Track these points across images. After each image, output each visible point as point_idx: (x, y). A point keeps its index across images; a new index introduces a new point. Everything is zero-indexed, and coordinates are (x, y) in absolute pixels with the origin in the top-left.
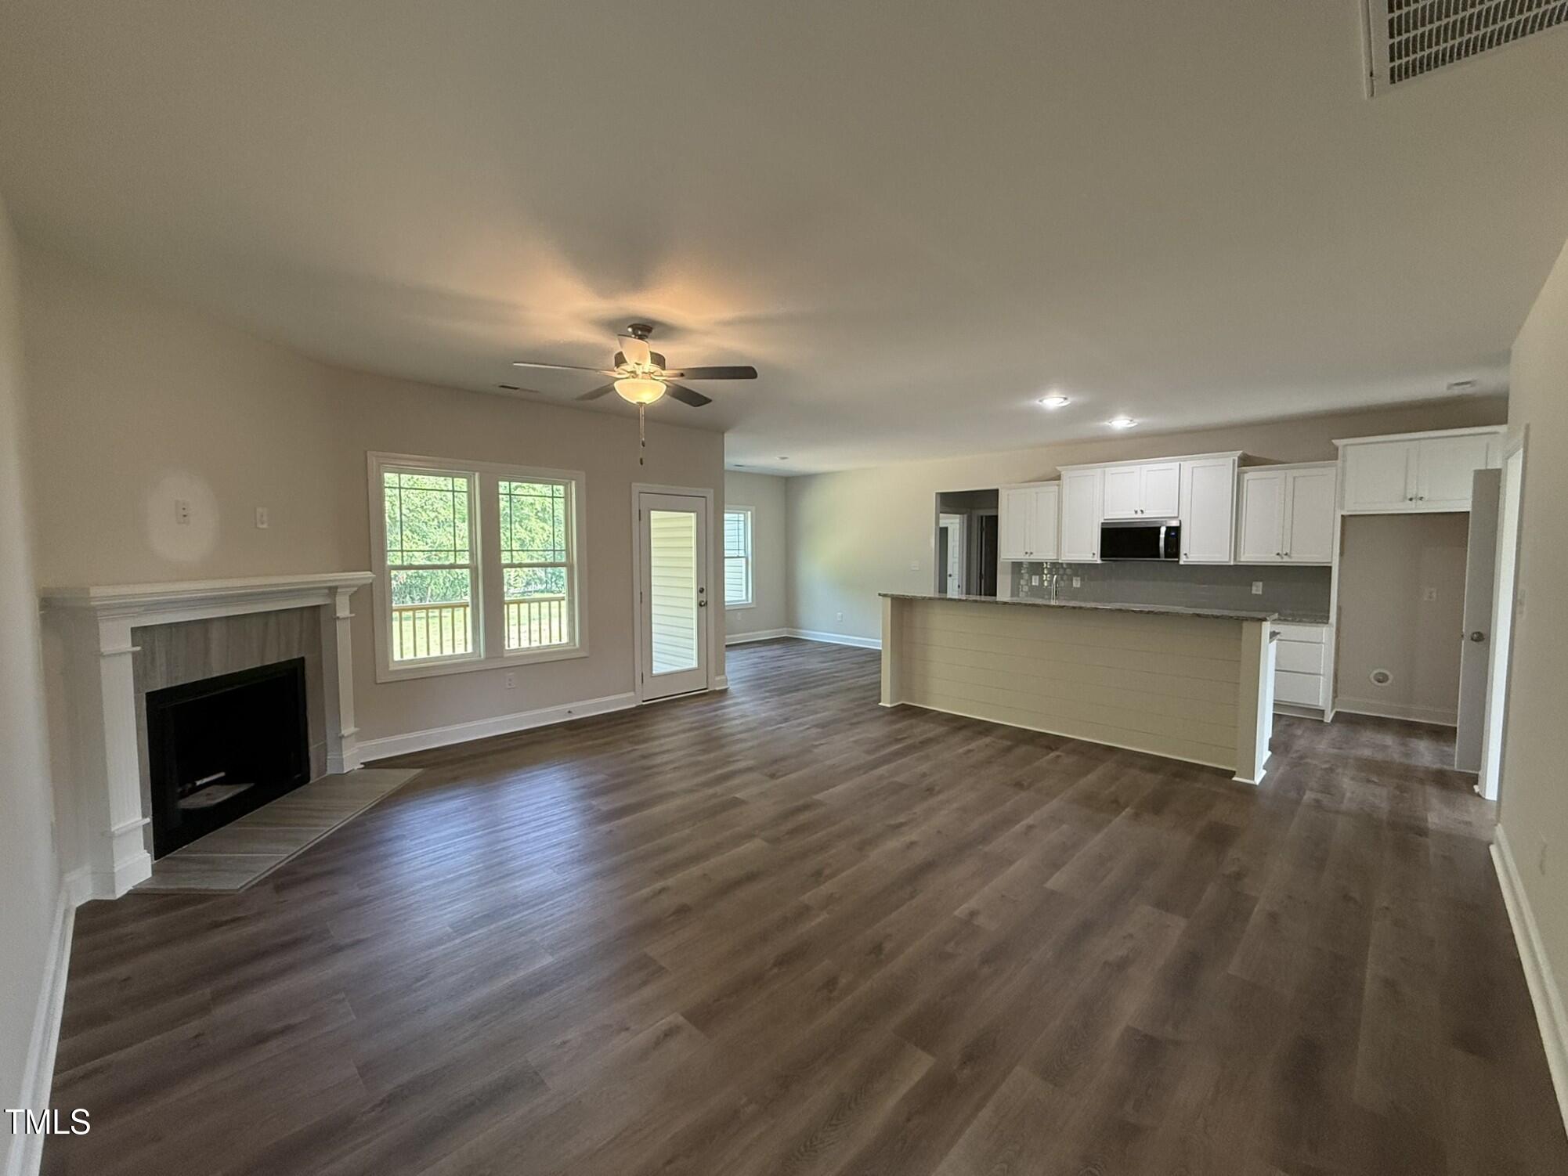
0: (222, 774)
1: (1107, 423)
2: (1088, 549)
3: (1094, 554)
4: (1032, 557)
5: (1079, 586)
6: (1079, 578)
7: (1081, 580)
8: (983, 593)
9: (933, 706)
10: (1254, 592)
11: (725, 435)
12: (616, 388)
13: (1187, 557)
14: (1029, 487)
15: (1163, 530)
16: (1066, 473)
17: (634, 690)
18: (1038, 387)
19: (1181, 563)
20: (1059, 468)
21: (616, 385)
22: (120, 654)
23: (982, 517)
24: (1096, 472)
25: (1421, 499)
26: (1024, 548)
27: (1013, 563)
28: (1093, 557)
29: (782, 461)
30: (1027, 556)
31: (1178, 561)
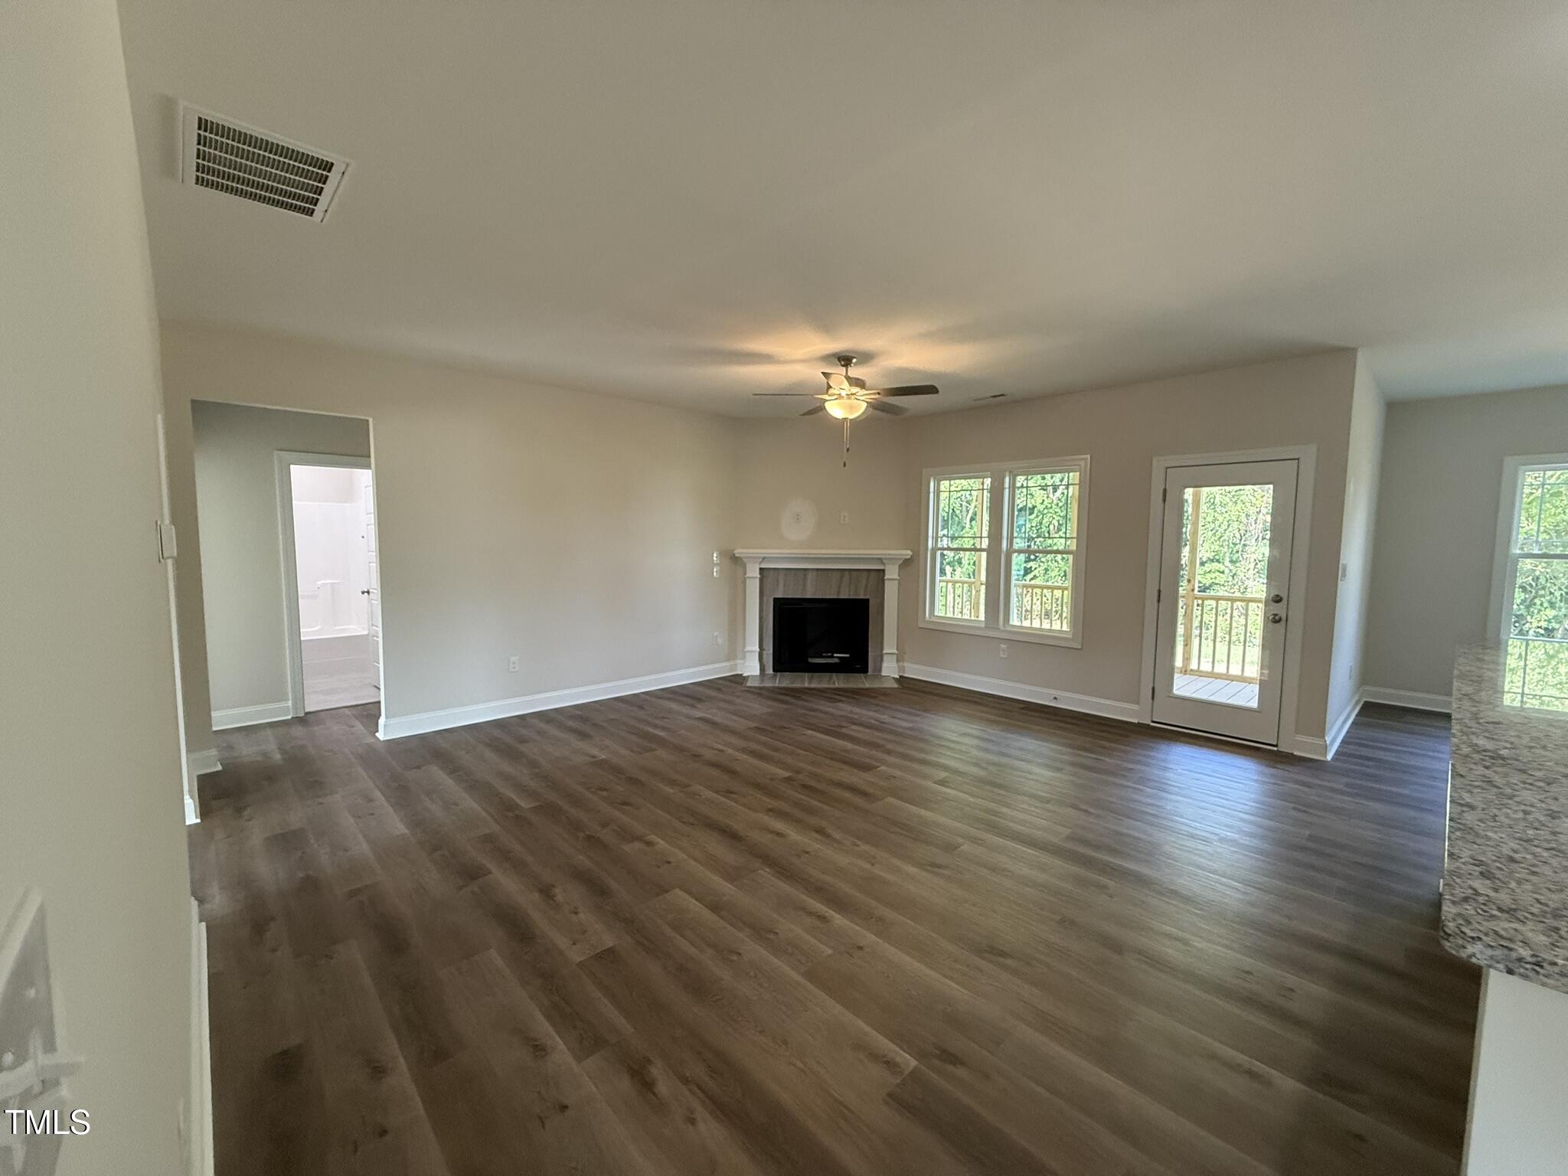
0: (848, 655)
12: (827, 407)
17: (1139, 704)
21: (827, 405)
22: (753, 578)
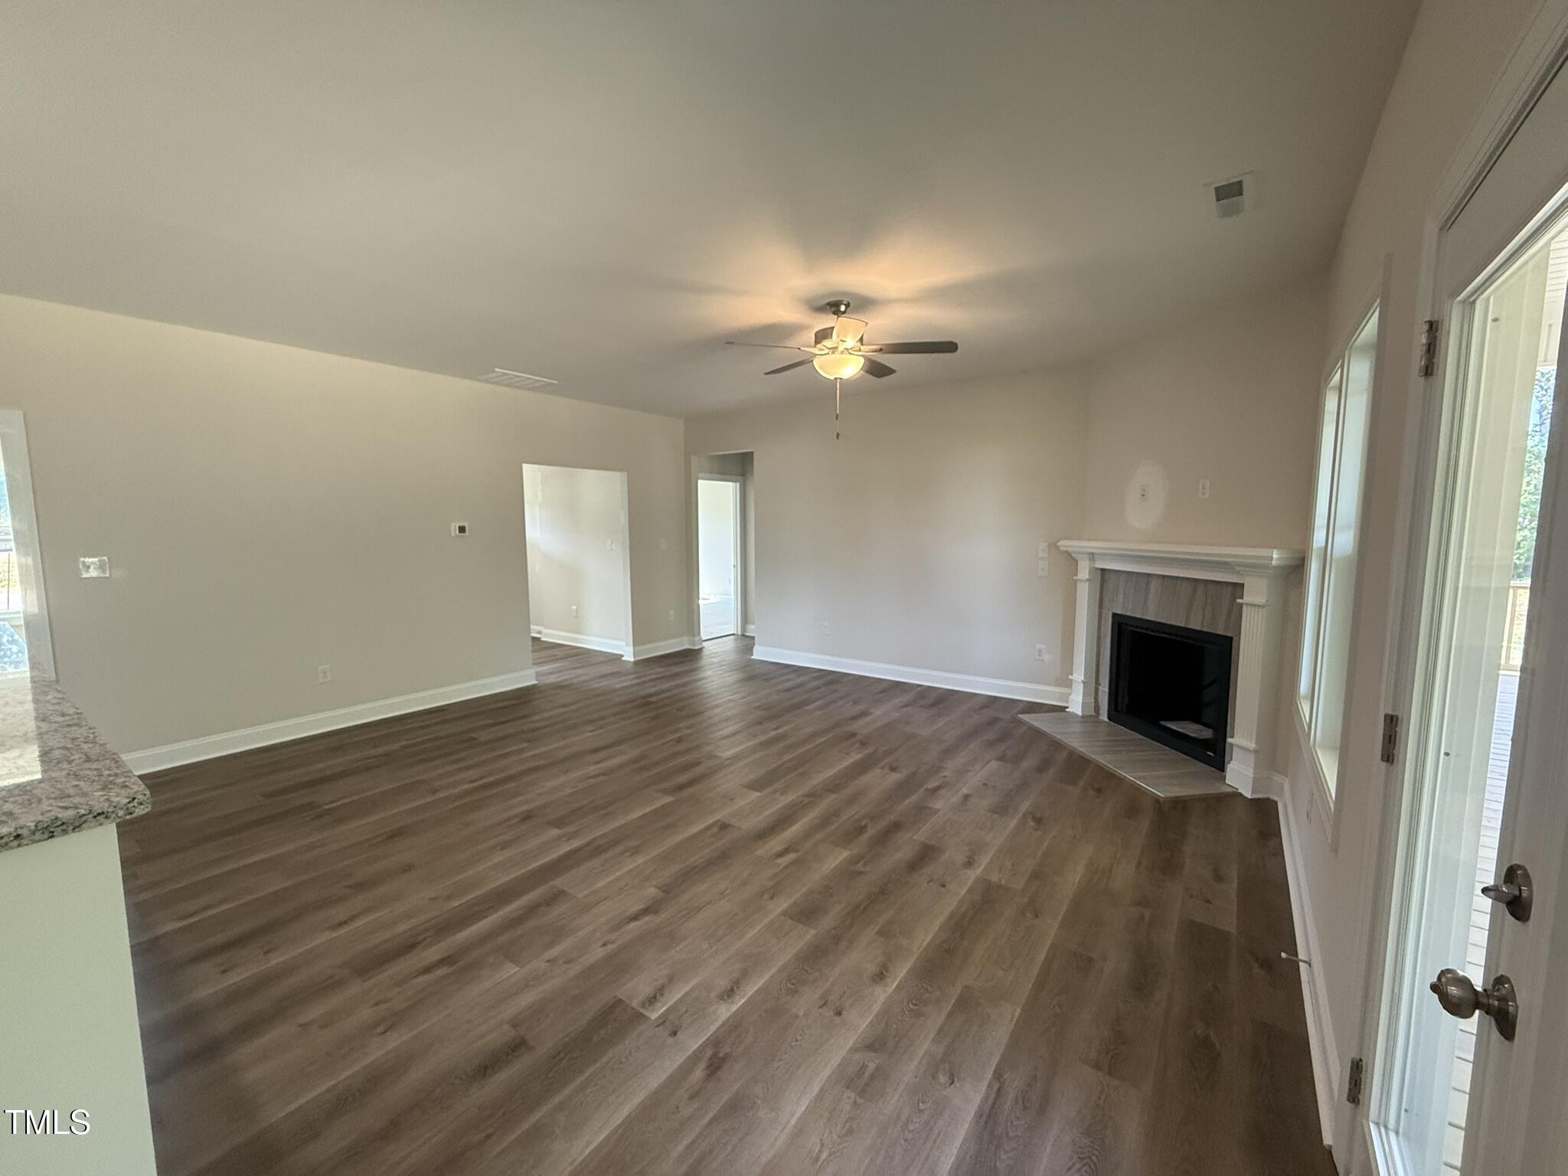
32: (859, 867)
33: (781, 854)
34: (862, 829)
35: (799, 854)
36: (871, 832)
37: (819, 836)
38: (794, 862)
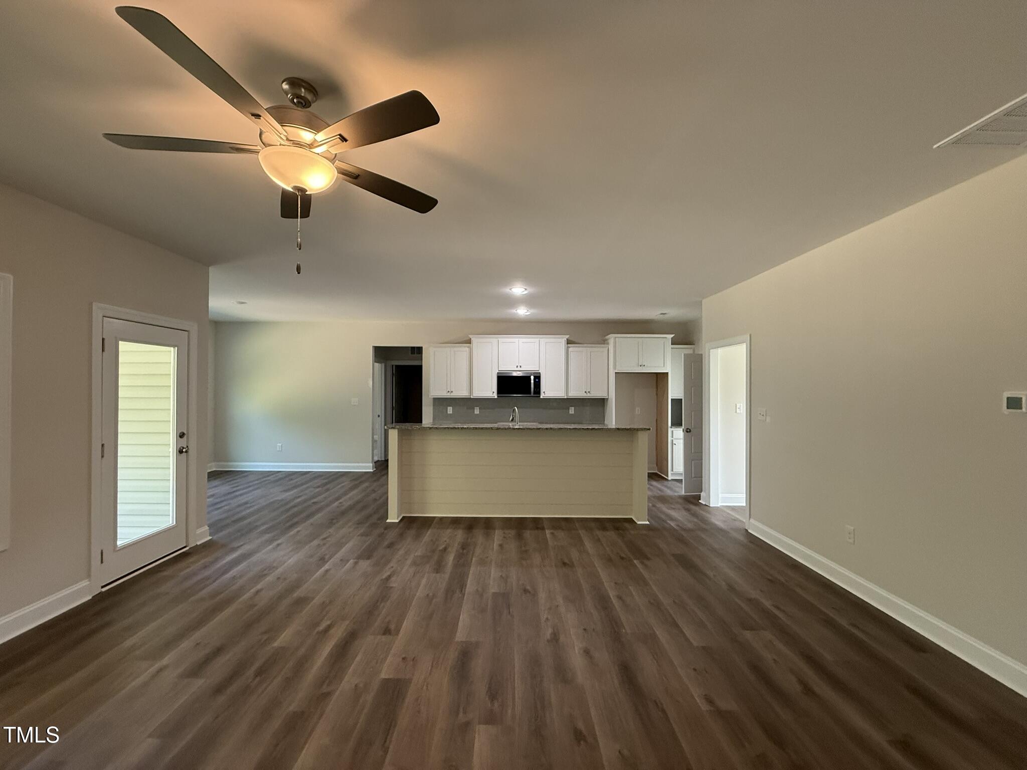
1: (514, 311)
2: (488, 389)
3: (493, 392)
4: (452, 394)
5: (478, 413)
6: (478, 408)
7: (480, 409)
8: (394, 422)
9: (433, 514)
10: (570, 413)
11: (210, 268)
13: (545, 394)
14: (445, 347)
15: (532, 378)
16: (475, 340)
17: (89, 576)
18: (508, 278)
19: (541, 397)
20: (471, 336)
23: (393, 366)
24: (493, 340)
25: (644, 366)
26: (447, 389)
27: (434, 398)
28: (493, 394)
29: (240, 306)
30: (449, 394)
31: (540, 396)
32: (265, 637)
33: (329, 627)
34: (260, 672)
35: (316, 631)
36: (251, 672)
37: (302, 651)
38: (317, 624)
